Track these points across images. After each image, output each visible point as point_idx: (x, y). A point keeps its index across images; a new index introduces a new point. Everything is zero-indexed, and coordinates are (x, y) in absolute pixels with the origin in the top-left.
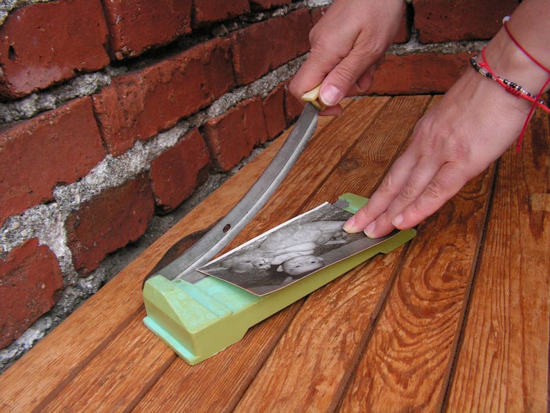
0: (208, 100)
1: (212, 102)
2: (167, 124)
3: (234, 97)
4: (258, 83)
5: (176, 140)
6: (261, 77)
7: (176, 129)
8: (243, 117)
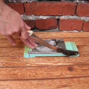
0: (61, 15)
1: (62, 15)
2: (43, 15)
3: (72, 17)
4: (84, 17)
5: (46, 18)
6: (87, 17)
7: (47, 16)
8: (73, 22)
